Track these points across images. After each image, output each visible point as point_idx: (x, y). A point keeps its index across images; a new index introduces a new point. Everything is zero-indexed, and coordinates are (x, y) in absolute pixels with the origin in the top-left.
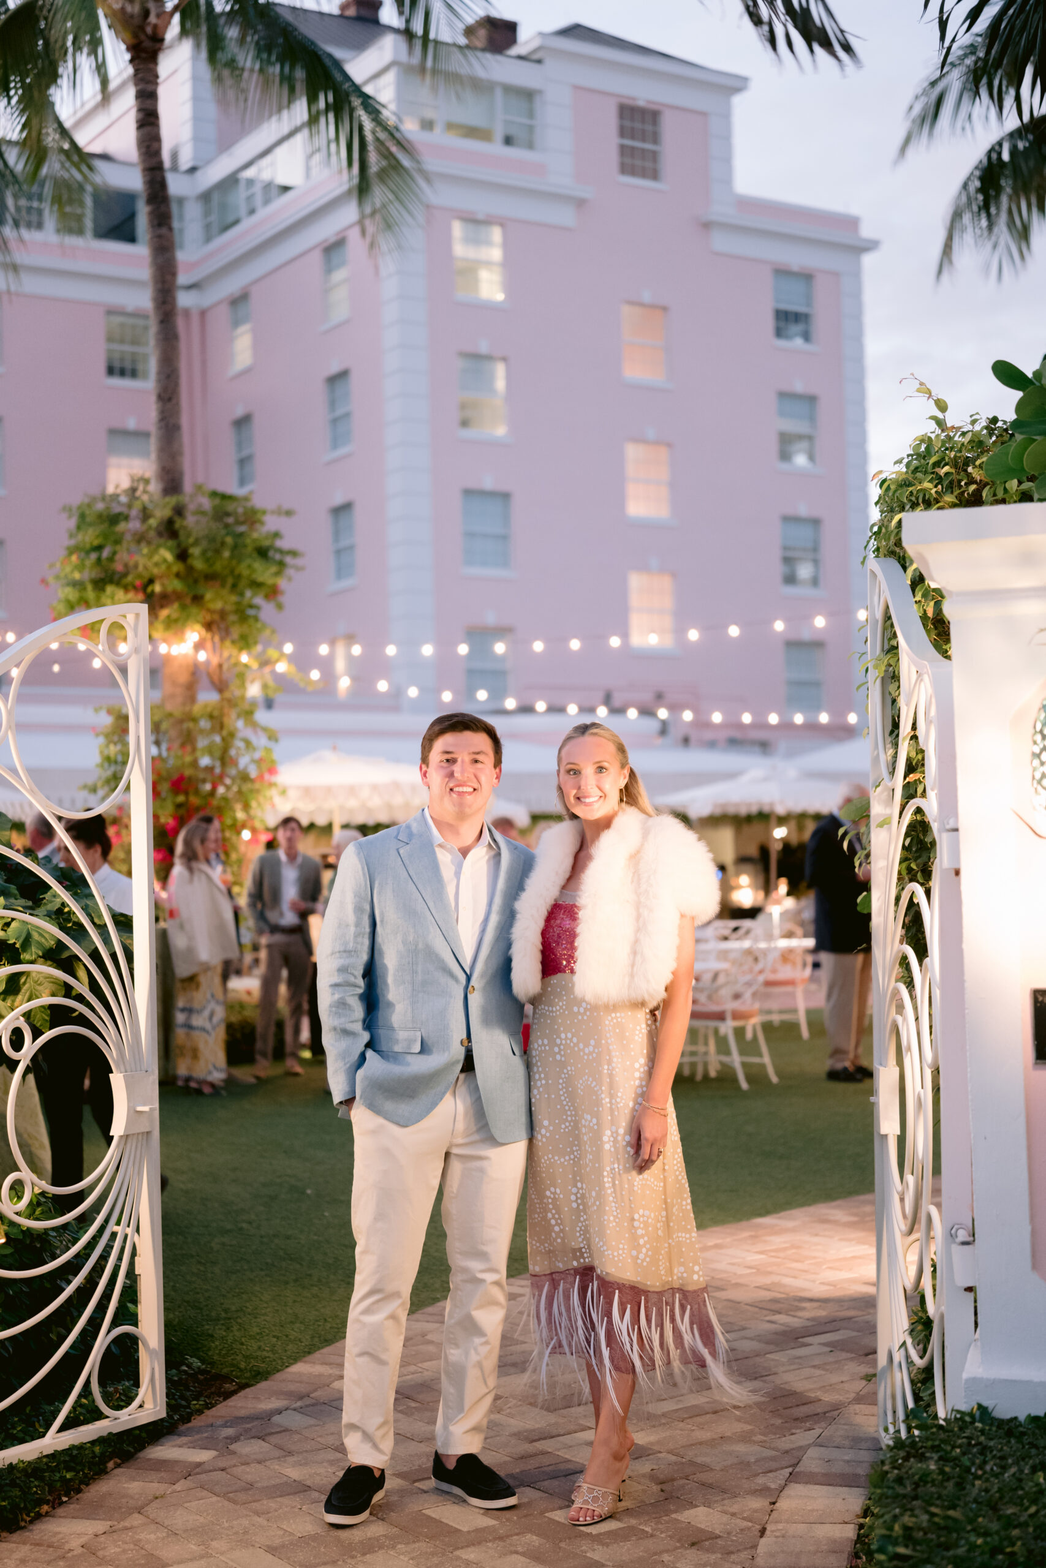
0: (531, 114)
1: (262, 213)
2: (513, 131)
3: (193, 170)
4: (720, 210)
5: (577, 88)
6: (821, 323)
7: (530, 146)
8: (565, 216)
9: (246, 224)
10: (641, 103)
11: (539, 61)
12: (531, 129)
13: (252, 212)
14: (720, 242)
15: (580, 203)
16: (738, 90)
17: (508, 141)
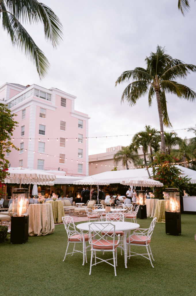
0: (50, 97)
1: (14, 106)
2: (48, 99)
3: (6, 101)
4: (73, 111)
5: (56, 94)
6: (84, 126)
7: (50, 101)
8: (54, 109)
9: (12, 107)
10: (64, 98)
11: (52, 91)
12: (50, 99)
13: (13, 106)
14: (73, 115)
15: (56, 108)
16: (75, 98)
17: (47, 100)
